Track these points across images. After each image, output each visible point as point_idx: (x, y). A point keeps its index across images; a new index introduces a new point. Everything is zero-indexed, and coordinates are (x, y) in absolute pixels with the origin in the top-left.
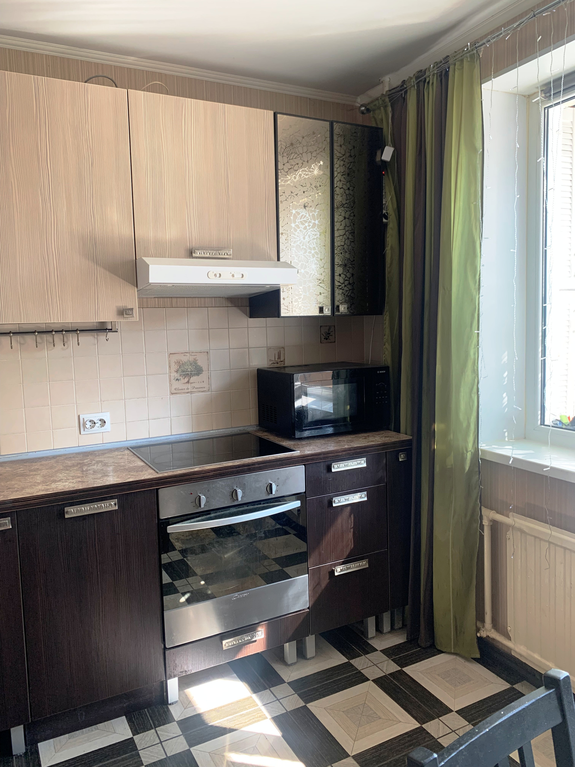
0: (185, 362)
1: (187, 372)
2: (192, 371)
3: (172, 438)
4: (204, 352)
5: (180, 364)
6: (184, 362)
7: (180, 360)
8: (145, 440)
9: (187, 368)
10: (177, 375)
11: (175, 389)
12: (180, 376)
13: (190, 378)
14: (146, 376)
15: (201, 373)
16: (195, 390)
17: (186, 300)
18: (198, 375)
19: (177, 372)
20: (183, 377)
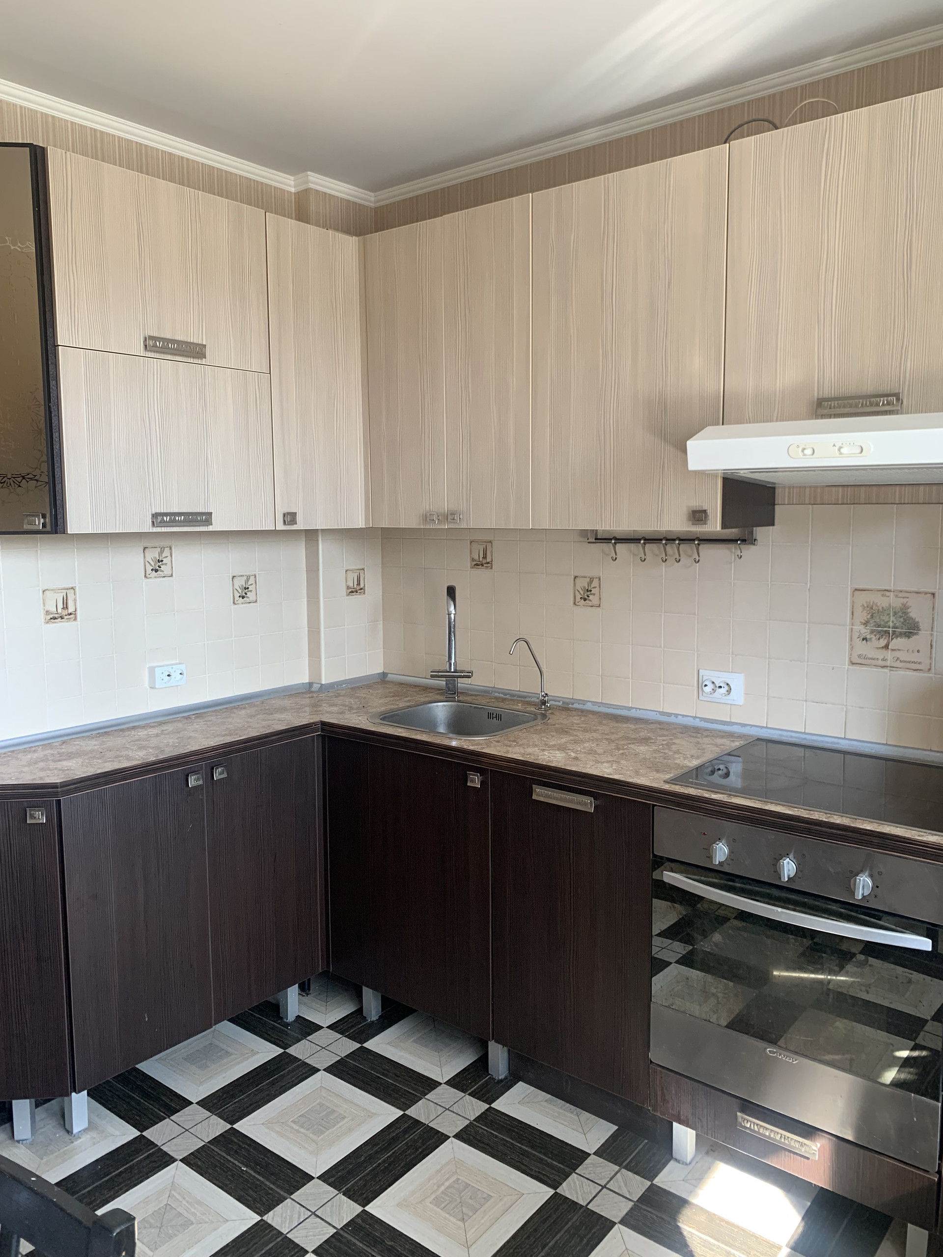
0: (883, 608)
1: (885, 627)
2: (897, 628)
3: (844, 745)
4: (926, 593)
5: (873, 612)
6: (880, 608)
7: (873, 602)
8: (797, 735)
9: (886, 620)
10: (866, 631)
11: (859, 656)
12: (872, 632)
13: (892, 639)
14: (807, 625)
15: (916, 634)
16: (898, 664)
17: (897, 491)
18: (909, 637)
19: (866, 624)
20: (878, 636)
